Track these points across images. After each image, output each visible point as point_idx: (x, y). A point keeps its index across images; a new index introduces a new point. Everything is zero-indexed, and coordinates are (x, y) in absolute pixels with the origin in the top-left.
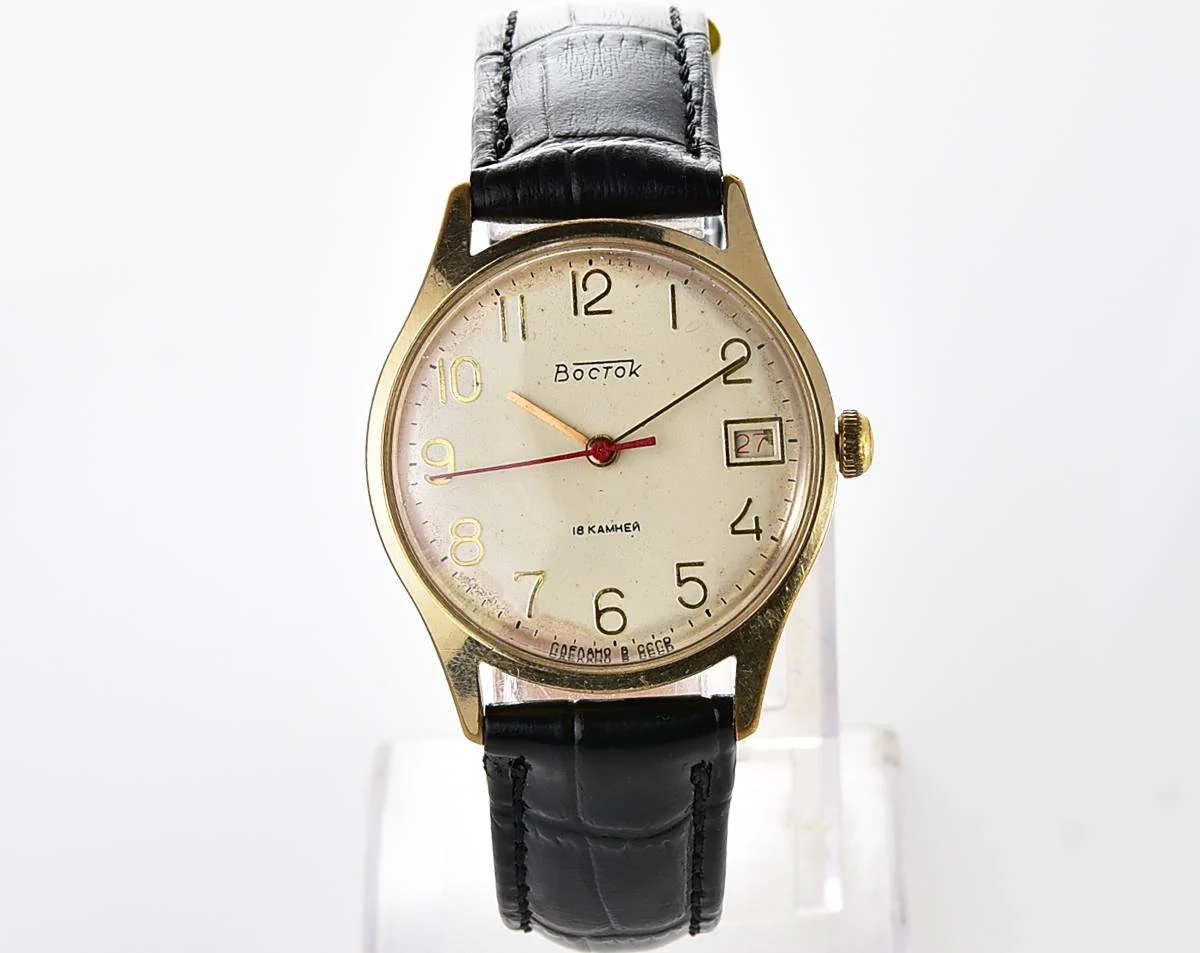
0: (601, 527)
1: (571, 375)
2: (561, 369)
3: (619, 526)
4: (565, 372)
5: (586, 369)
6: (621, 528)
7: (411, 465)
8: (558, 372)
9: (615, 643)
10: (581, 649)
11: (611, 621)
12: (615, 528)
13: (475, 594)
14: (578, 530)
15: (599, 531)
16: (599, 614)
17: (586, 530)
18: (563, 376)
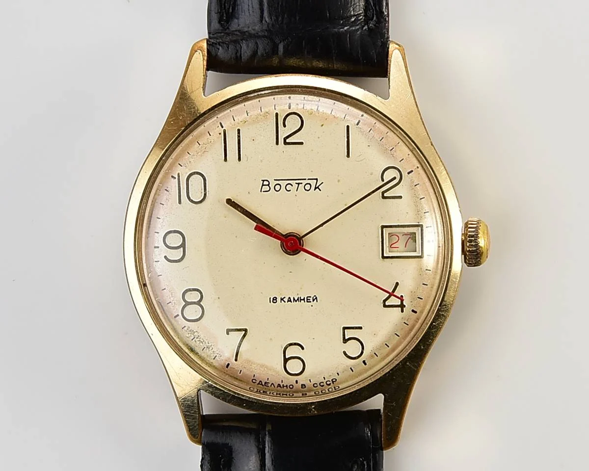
0: (290, 298)
1: (272, 188)
2: (265, 183)
3: (302, 298)
4: (268, 185)
5: (283, 184)
6: (304, 299)
7: (155, 247)
8: (263, 185)
9: (297, 382)
10: (272, 384)
11: (294, 366)
12: (299, 299)
13: (198, 342)
14: (273, 300)
15: (288, 301)
16: (286, 360)
17: (279, 300)
18: (266, 188)
